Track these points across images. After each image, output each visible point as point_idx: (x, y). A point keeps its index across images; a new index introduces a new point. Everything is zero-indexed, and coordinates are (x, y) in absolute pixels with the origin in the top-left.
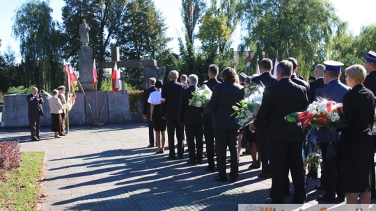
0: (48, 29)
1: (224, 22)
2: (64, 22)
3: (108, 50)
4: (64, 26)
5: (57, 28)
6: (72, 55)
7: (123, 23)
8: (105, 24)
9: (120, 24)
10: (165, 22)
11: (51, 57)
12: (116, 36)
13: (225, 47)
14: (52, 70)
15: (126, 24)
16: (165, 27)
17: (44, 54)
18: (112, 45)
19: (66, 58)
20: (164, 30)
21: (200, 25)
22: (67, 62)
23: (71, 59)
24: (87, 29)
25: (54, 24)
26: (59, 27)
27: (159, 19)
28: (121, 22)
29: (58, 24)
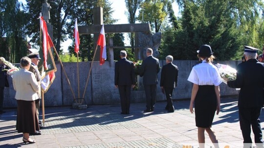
0: (14, 9)
1: (161, 7)
2: (28, 4)
3: (65, 28)
4: (28, 8)
5: (21, 9)
6: (34, 31)
7: (77, 6)
8: (62, 6)
9: (74, 7)
10: (111, 7)
11: (16, 33)
12: (71, 17)
13: (160, 28)
14: (17, 44)
15: (79, 8)
16: (112, 10)
17: (10, 30)
18: (67, 24)
19: (29, 34)
20: (111, 12)
21: (140, 9)
22: (30, 37)
23: (33, 35)
24: (49, 8)
25: (19, 5)
26: (24, 8)
27: (107, 4)
28: (75, 5)
29: (22, 5)
